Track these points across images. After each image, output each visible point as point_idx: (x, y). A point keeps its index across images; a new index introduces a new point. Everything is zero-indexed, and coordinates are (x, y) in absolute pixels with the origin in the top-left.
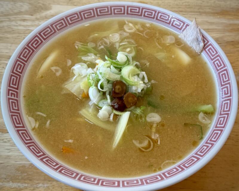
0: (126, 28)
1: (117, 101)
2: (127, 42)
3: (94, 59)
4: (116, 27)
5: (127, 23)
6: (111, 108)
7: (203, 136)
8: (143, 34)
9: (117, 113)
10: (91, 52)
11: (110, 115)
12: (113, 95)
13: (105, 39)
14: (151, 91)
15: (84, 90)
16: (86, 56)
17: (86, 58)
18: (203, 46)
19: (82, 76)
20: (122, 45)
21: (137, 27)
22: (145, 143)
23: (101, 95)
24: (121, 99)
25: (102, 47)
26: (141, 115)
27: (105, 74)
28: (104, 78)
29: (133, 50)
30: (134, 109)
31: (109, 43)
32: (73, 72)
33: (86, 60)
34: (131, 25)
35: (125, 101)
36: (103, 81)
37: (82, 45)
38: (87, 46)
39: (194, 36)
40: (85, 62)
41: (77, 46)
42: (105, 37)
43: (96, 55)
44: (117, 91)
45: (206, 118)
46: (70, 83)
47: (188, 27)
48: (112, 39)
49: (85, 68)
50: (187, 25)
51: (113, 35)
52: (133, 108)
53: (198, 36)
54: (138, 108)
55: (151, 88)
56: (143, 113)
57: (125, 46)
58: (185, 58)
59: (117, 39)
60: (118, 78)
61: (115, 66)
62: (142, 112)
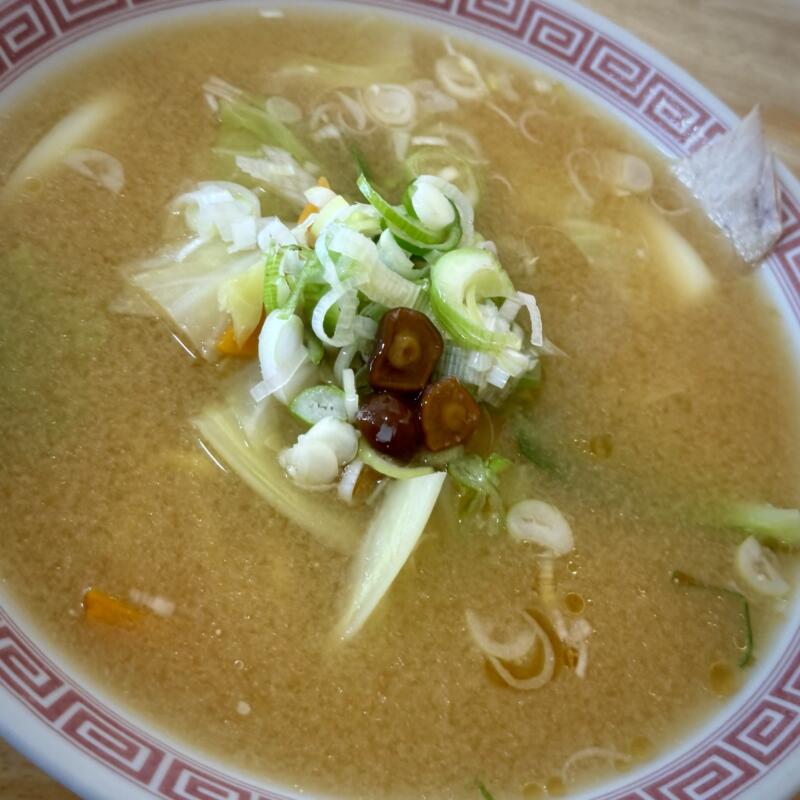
0: (443, 71)
1: (391, 410)
2: (449, 138)
3: (289, 177)
4: (402, 56)
5: (451, 51)
6: (356, 435)
7: (755, 654)
8: (516, 120)
9: (381, 465)
10: (279, 145)
11: (342, 468)
12: (377, 375)
13: (347, 100)
14: (536, 392)
15: (234, 315)
16: (256, 157)
17: (257, 163)
18: (777, 238)
19: (231, 250)
20: (423, 146)
21: (495, 82)
22: (520, 648)
23: (313, 359)
24: (410, 400)
25: (332, 132)
26: (488, 497)
27: (354, 264)
28: (345, 284)
29: (472, 181)
30: (459, 459)
31: (362, 122)
32: (181, 219)
33: (255, 175)
34: (468, 65)
35: (427, 413)
36: (343, 297)
37: (242, 98)
38: (263, 110)
39: (741, 185)
40: (248, 183)
41: (217, 99)
42: (350, 92)
43: (300, 162)
44: (398, 360)
45: (769, 568)
46: (162, 267)
47: (718, 137)
48: (380, 110)
49: (251, 214)
50: (717, 129)
51: (387, 91)
52: (452, 454)
53: (763, 189)
54: (479, 458)
55: (537, 378)
56: (497, 490)
57: (436, 156)
58: (689, 274)
59: (403, 111)
60: (407, 299)
61: (403, 237)
62: (496, 482)
